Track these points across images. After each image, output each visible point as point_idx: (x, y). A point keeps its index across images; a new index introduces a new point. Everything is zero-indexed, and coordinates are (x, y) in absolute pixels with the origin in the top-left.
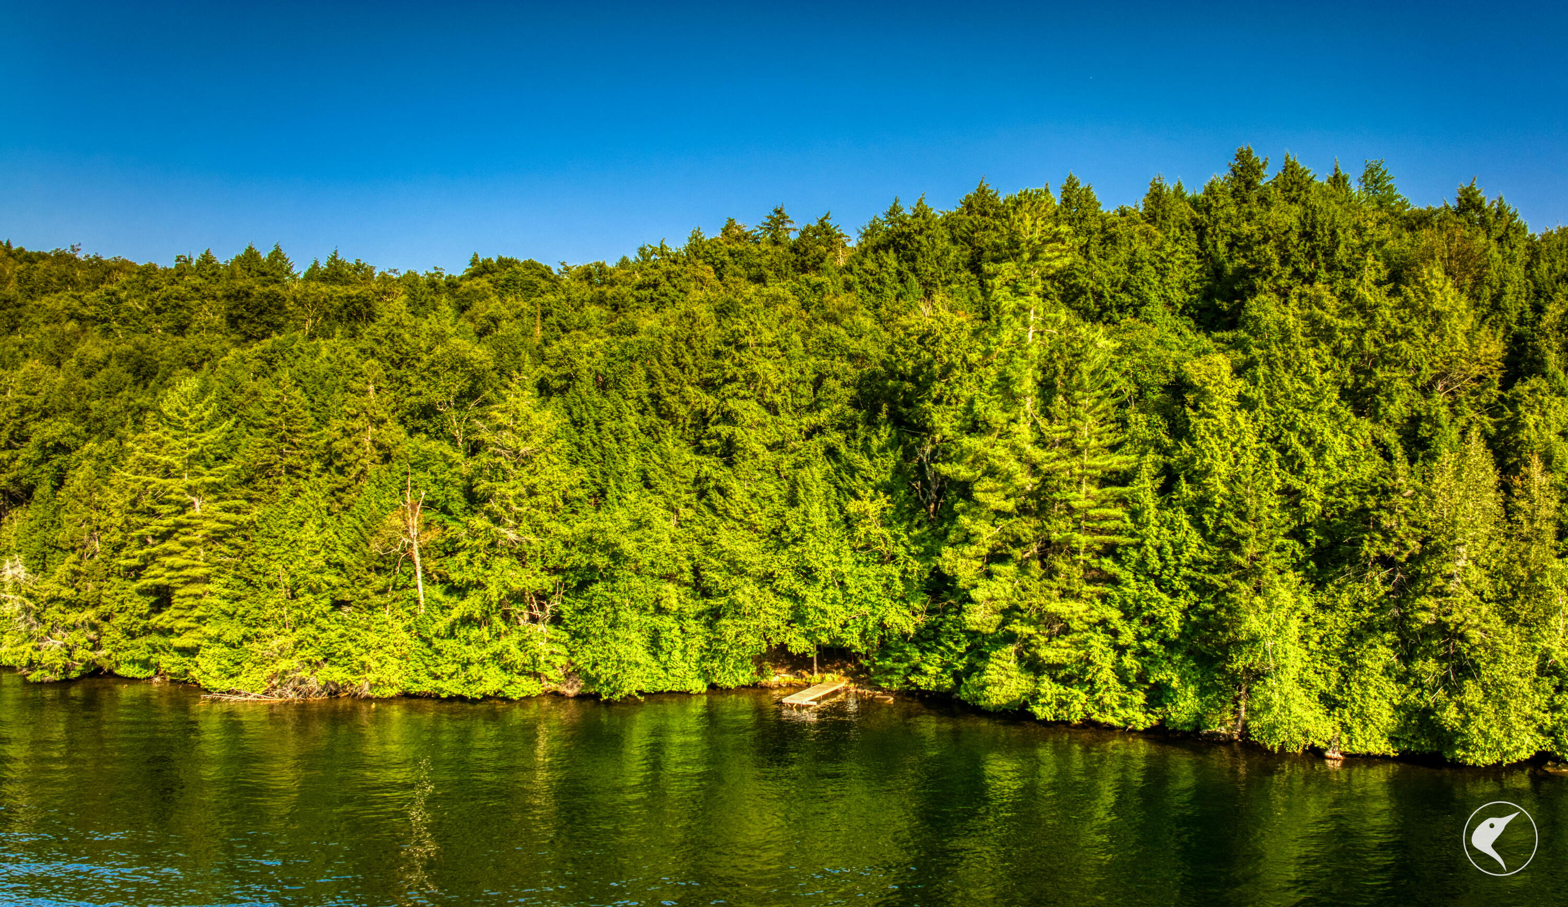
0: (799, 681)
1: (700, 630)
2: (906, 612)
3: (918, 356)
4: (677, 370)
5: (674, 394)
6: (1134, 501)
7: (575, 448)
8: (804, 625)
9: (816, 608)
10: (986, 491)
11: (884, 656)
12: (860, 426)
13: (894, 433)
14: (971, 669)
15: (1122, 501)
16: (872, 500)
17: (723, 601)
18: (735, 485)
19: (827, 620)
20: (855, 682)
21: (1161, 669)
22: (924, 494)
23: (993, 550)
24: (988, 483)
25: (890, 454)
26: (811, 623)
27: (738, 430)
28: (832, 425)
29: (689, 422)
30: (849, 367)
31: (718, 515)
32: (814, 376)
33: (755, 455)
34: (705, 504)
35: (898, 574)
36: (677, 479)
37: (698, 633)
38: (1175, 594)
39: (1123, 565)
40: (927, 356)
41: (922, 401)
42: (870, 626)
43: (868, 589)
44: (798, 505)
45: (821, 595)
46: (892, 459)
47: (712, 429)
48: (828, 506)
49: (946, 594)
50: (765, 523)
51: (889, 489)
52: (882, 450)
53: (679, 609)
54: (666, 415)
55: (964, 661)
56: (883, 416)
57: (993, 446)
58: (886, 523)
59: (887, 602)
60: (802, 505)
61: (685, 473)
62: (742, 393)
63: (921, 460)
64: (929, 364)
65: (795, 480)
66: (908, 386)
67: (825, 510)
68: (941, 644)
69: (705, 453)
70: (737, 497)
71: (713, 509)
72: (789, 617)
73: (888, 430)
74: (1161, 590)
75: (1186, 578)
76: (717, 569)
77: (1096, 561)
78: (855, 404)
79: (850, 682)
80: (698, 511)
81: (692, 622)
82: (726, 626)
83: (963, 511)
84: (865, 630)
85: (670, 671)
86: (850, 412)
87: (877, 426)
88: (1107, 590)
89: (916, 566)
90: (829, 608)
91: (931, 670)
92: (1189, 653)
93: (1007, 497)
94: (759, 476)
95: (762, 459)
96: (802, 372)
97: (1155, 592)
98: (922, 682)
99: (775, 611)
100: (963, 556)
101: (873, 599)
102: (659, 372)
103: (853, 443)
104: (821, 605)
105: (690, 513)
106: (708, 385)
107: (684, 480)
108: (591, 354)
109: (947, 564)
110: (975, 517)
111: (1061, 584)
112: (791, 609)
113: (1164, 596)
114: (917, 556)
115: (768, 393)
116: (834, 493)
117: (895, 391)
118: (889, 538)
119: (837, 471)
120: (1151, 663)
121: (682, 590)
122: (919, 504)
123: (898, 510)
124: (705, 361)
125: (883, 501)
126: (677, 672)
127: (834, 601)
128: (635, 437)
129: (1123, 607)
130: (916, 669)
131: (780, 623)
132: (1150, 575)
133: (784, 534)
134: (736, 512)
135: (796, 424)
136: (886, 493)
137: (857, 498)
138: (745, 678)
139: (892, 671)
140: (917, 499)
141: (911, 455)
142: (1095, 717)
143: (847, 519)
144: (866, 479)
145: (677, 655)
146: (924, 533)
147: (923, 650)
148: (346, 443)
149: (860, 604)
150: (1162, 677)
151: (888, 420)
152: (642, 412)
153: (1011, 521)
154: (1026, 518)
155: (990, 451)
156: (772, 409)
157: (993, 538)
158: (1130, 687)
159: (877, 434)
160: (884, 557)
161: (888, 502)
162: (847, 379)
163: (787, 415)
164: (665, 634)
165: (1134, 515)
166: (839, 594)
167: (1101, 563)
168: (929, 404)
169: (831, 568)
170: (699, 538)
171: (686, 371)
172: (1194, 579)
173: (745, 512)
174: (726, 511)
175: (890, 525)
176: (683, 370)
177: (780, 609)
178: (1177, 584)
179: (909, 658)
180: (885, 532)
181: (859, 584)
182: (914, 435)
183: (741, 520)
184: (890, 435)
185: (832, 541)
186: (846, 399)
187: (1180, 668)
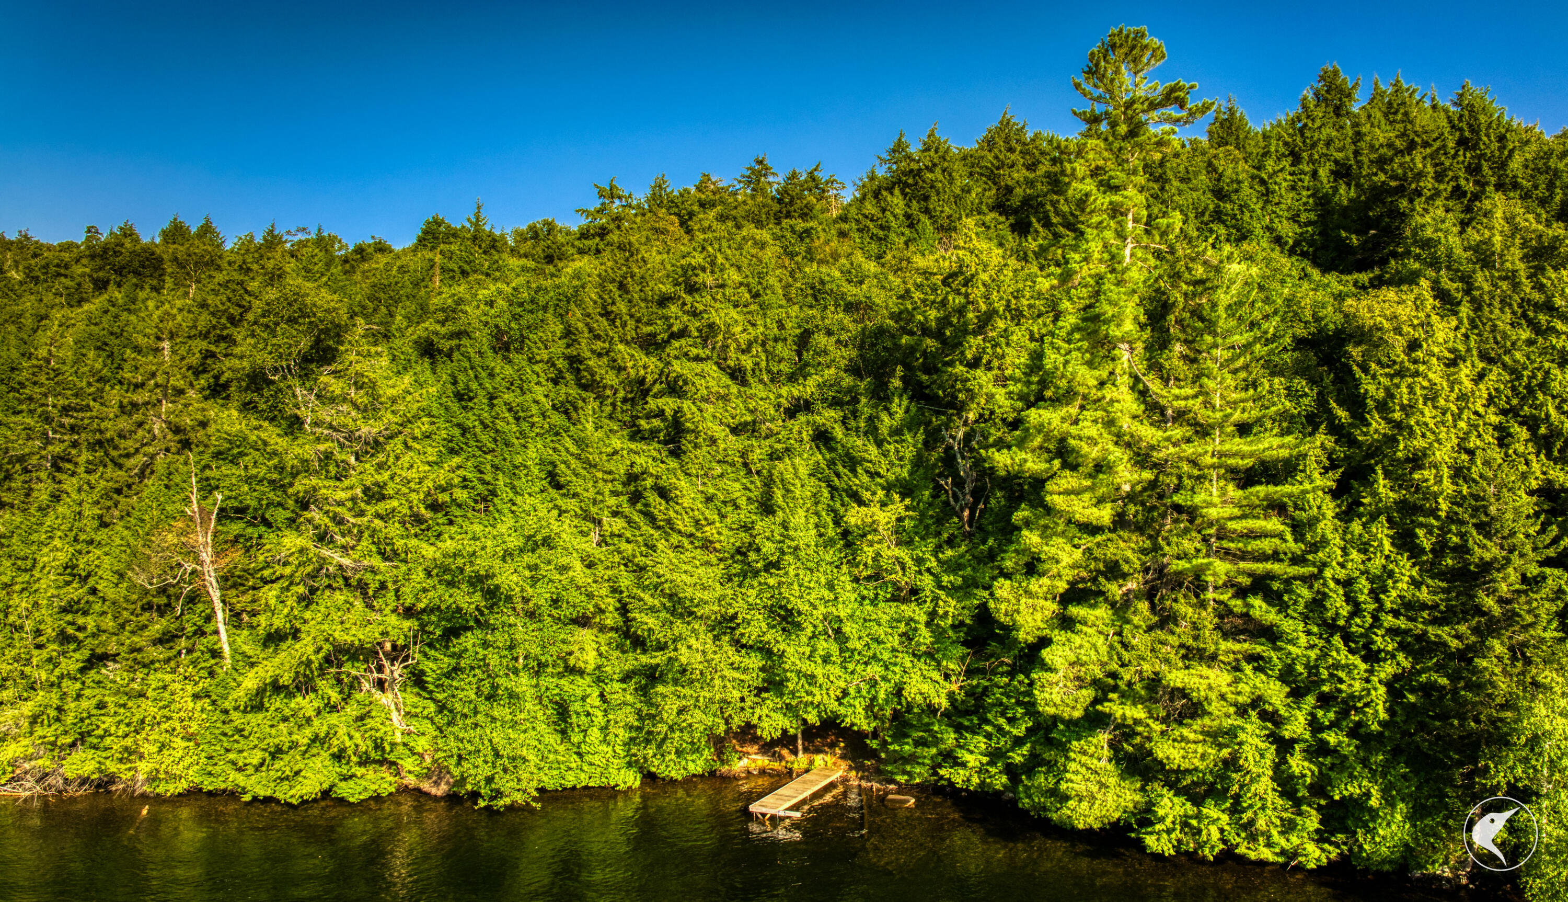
0: (776, 765)
1: (630, 698)
2: (936, 675)
3: (944, 303)
4: (604, 322)
5: (600, 355)
6: (1296, 507)
7: (457, 432)
8: (782, 695)
9: (799, 672)
10: (1067, 492)
11: (900, 736)
12: (864, 400)
13: (913, 409)
14: (1033, 764)
15: (1277, 507)
16: (883, 505)
17: (659, 658)
18: (683, 483)
19: (815, 690)
20: (857, 769)
21: (1352, 777)
22: (955, 496)
23: (1073, 584)
24: (1068, 480)
25: (908, 437)
26: (793, 693)
27: (686, 405)
28: (824, 400)
29: (621, 394)
30: (847, 321)
31: (659, 528)
32: (798, 331)
33: (713, 441)
34: (641, 512)
35: (923, 618)
36: (600, 475)
37: (625, 704)
38: (1372, 657)
39: (1283, 608)
40: (960, 300)
41: (951, 364)
42: (882, 695)
43: (878, 641)
44: (773, 512)
45: (808, 650)
46: (910, 445)
47: (653, 404)
48: (817, 514)
49: (994, 646)
50: (727, 539)
51: (906, 490)
52: (896, 432)
53: (599, 667)
54: (590, 385)
55: (1025, 750)
56: (896, 383)
57: (1076, 422)
58: (905, 542)
59: (907, 660)
60: (780, 513)
61: (611, 466)
62: (694, 351)
63: (949, 448)
64: (961, 311)
65: (771, 475)
66: (930, 343)
67: (813, 520)
68: (988, 722)
69: (643, 438)
70: (686, 502)
71: (651, 518)
72: (758, 683)
73: (905, 403)
74: (1351, 651)
75: (1393, 632)
76: (653, 609)
77: (1239, 602)
78: (854, 370)
79: (851, 768)
80: (630, 522)
81: (617, 686)
82: (664, 696)
83: (1027, 524)
84: (874, 699)
85: (588, 758)
86: (848, 381)
87: (888, 399)
88: (1259, 649)
89: (951, 607)
90: (819, 672)
91: (972, 760)
92: (1396, 753)
93: (1100, 501)
94: (718, 470)
95: (722, 446)
96: (781, 326)
97: (1341, 654)
98: (958, 777)
99: (736, 675)
100: (1029, 593)
101: (886, 656)
102: (580, 325)
103: (853, 424)
104: (808, 667)
105: (618, 525)
106: (650, 344)
107: (610, 477)
108: (491, 304)
109: (1003, 607)
110: (1046, 534)
111: (1184, 639)
112: (762, 669)
113: (1356, 660)
114: (952, 590)
115: (732, 353)
116: (827, 495)
117: (912, 349)
118: (910, 563)
119: (831, 463)
120: (1332, 768)
121: (603, 638)
122: (948, 512)
123: (921, 521)
124: (642, 309)
125: (898, 507)
126: (595, 759)
127: (826, 660)
128: (544, 415)
129: (1287, 675)
130: (949, 758)
131: (746, 692)
132: (1330, 627)
133: (752, 556)
134: (684, 524)
135: (772, 396)
136: (903, 496)
137: (861, 503)
138: (696, 765)
139: (912, 759)
140: (947, 503)
141: (936, 441)
142: (1242, 850)
143: (845, 534)
144: (873, 475)
145: (595, 734)
146: (962, 556)
147: (958, 729)
148: (124, 423)
149: (866, 663)
150: (1353, 790)
151: (905, 390)
152: (555, 382)
153: (1099, 538)
154: (1125, 534)
155: (1074, 430)
156: (737, 375)
157: (1073, 566)
158: (1297, 803)
159: (887, 409)
160: (900, 589)
161: (907, 508)
162: (844, 336)
163: (761, 387)
164: (576, 706)
165: (1298, 529)
166: (834, 648)
167: (1249, 606)
168: (959, 369)
169: (822, 609)
170: (627, 562)
171: (618, 322)
172: (1407, 632)
173: (697, 522)
174: (669, 521)
175: (909, 543)
176: (613, 322)
177: (745, 670)
178: (1380, 641)
179: (937, 741)
180: (903, 553)
181: (864, 634)
182: (938, 413)
183: (691, 535)
184: (907, 411)
185: (824, 567)
186: (843, 363)
187: (1384, 775)
